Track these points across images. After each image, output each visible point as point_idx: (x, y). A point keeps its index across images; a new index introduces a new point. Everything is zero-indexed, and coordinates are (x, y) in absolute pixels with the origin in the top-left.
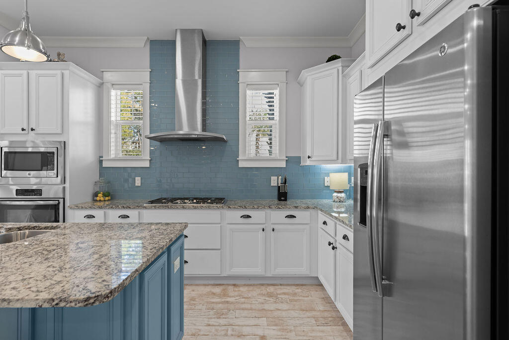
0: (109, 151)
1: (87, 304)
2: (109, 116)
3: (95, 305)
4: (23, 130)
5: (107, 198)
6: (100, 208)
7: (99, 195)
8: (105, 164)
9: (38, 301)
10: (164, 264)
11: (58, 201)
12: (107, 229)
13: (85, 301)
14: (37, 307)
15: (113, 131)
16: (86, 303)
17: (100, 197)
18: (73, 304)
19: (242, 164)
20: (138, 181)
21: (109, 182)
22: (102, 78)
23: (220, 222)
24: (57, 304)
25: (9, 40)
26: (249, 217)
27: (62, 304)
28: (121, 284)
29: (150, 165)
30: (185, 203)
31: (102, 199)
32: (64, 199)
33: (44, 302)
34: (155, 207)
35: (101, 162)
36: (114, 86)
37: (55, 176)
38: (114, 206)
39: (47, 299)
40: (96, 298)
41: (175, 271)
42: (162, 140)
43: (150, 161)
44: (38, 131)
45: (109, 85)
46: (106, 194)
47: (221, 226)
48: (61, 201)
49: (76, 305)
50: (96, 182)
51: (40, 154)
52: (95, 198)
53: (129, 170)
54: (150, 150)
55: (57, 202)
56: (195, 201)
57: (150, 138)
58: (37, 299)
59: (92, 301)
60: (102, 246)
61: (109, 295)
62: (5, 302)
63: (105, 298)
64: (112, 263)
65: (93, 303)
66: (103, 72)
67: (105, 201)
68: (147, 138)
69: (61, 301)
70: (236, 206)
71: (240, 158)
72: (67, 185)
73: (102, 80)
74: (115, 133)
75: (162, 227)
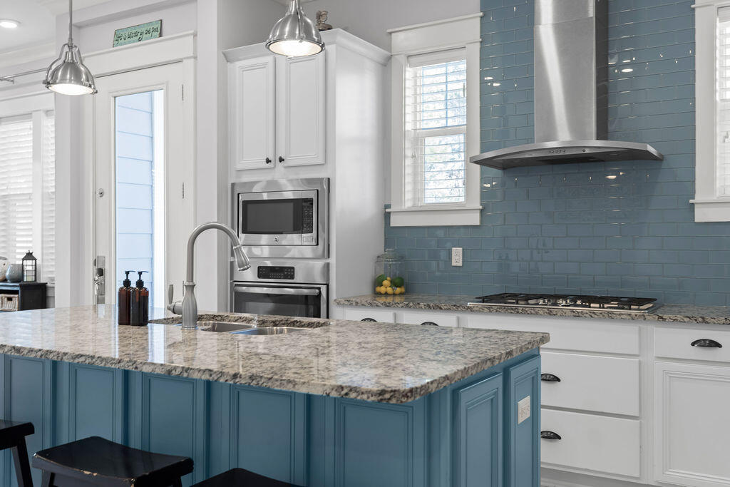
0: (401, 192)
1: (381, 400)
2: (402, 123)
3: (391, 402)
4: (268, 161)
5: (398, 290)
6: (388, 306)
7: (386, 283)
8: (396, 221)
9: (325, 388)
10: (496, 394)
11: (319, 289)
12: (402, 331)
13: (380, 394)
14: (325, 395)
15: (409, 153)
16: (381, 397)
17: (386, 287)
18: (365, 397)
19: (701, 215)
20: (457, 257)
21: (402, 258)
22: (388, 47)
23: (637, 353)
24: (346, 394)
25: (278, 34)
26: (714, 344)
27: (353, 395)
28: (425, 386)
29: (481, 221)
30: (555, 304)
31: (390, 290)
32: (328, 285)
33: (332, 389)
34: (489, 308)
35: (387, 216)
36: (411, 59)
37: (314, 243)
38: (411, 304)
39: (335, 386)
40: (392, 394)
41: (521, 420)
42: (508, 166)
43: (482, 211)
44: (288, 162)
45: (402, 59)
46: (397, 281)
47: (640, 363)
48: (324, 289)
49: (368, 398)
50: (378, 257)
51: (292, 204)
52: (378, 289)
53: (440, 233)
54: (482, 188)
55: (317, 291)
56: (579, 302)
57: (482, 162)
58: (325, 385)
59: (387, 396)
60: (395, 349)
61: (409, 394)
62: (290, 384)
63: (403, 396)
64: (412, 366)
65: (389, 399)
66: (390, 33)
67: (394, 295)
68: (477, 162)
69: (351, 390)
70: (679, 317)
71: (698, 198)
72: (332, 260)
73: (391, 52)
74: (413, 157)
75: (497, 335)
